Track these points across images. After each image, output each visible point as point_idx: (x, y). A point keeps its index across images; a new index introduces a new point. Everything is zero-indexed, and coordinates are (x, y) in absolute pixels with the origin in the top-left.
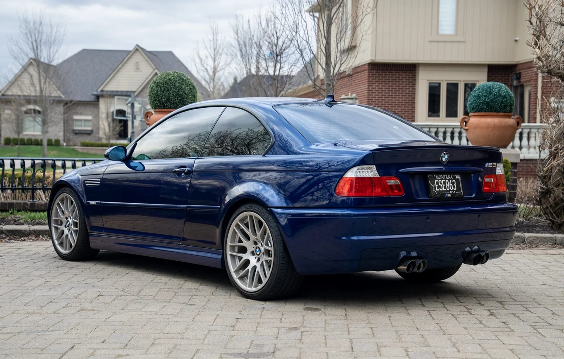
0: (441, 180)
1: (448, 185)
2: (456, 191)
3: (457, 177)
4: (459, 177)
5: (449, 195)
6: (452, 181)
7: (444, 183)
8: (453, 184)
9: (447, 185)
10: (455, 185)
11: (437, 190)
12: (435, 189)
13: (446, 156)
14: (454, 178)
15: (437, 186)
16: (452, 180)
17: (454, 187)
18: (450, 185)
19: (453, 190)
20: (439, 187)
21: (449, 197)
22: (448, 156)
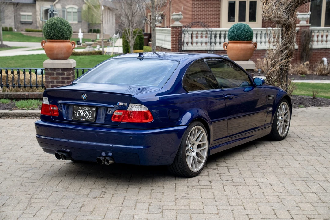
3: (93, 110)
4: (95, 110)
8: (89, 113)
9: (85, 114)
10: (91, 114)
12: (77, 115)
13: (85, 96)
14: (91, 110)
16: (89, 111)
20: (80, 114)
22: (86, 96)
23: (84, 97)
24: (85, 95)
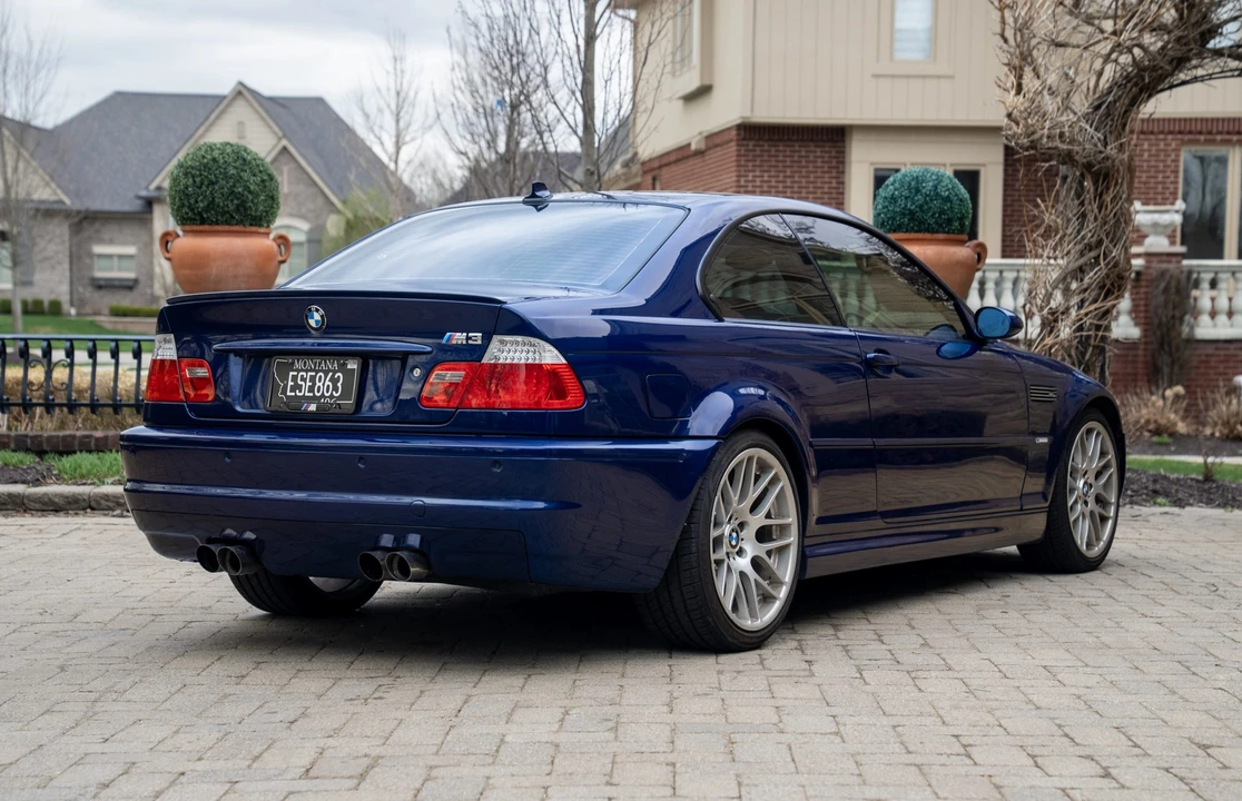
0: (307, 371)
1: (321, 384)
2: (338, 398)
3: (349, 367)
4: (355, 367)
5: (313, 407)
6: (333, 376)
7: (313, 379)
8: (334, 381)
9: (318, 384)
10: (339, 385)
11: (289, 394)
12: (284, 392)
13: (317, 316)
14: (342, 367)
15: (290, 383)
16: (335, 372)
17: (336, 389)
18: (327, 383)
19: (332, 397)
20: (296, 387)
21: (312, 413)
22: (322, 316)
23: (315, 318)
24: (317, 310)
